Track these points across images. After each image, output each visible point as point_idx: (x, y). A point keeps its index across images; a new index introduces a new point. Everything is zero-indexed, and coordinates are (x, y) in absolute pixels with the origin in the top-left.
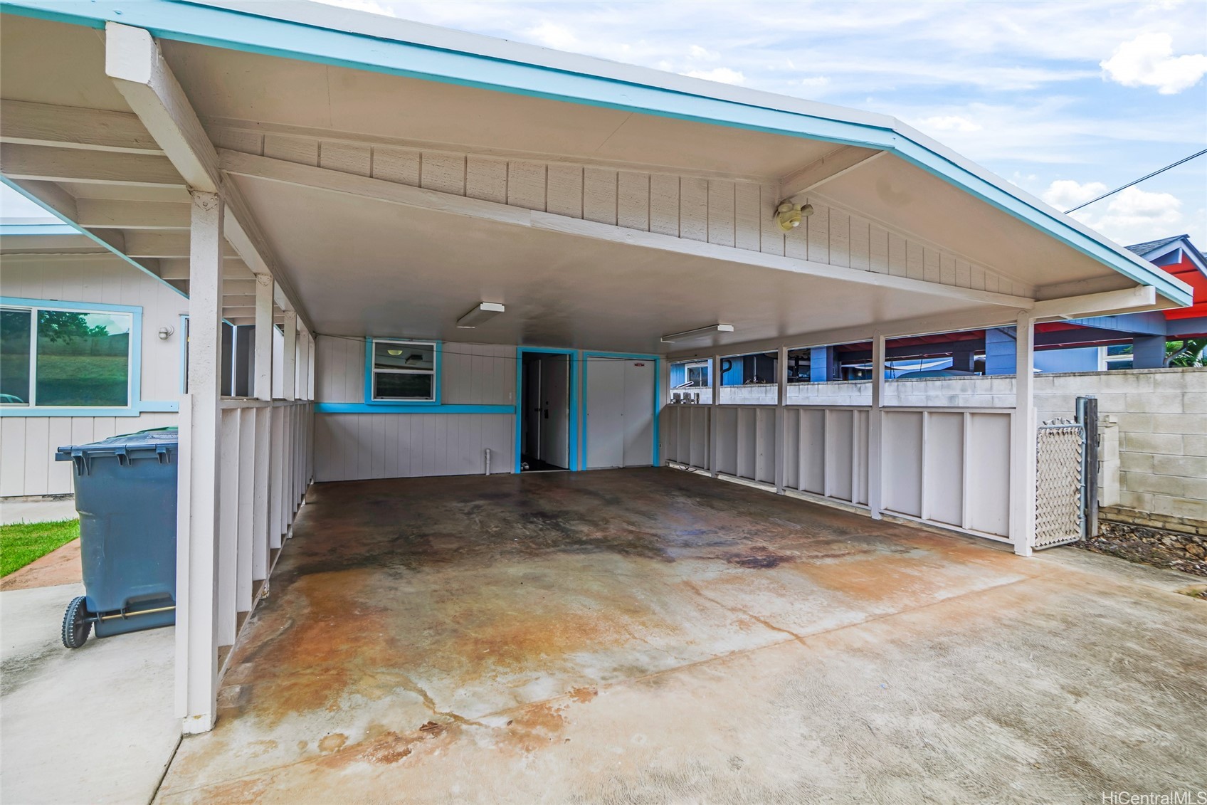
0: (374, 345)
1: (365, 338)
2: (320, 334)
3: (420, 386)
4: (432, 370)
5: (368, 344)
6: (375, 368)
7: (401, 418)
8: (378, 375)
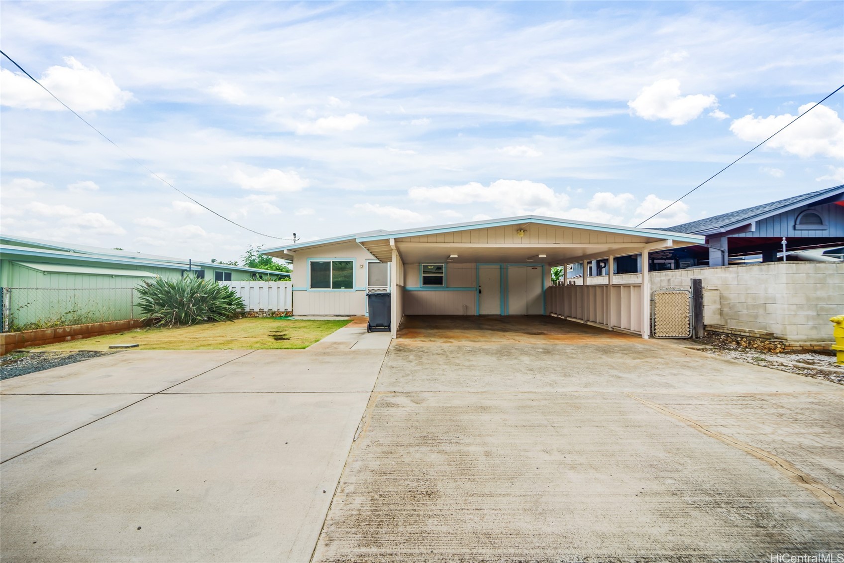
0: (422, 266)
1: (419, 266)
2: (407, 263)
3: (438, 281)
4: (442, 273)
6: (423, 274)
7: (432, 292)
8: (424, 277)
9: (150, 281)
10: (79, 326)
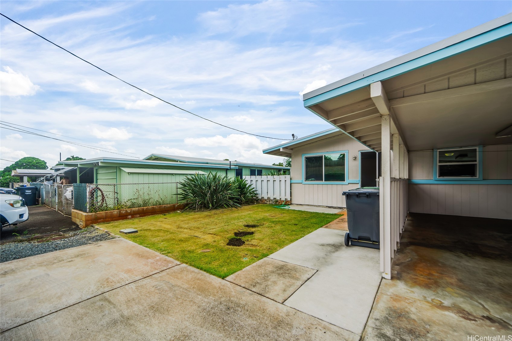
0: (438, 153)
1: (433, 150)
2: (410, 151)
4: (476, 161)
5: (435, 153)
6: (439, 163)
7: (455, 187)
8: (440, 166)
9: (190, 177)
10: (137, 208)
